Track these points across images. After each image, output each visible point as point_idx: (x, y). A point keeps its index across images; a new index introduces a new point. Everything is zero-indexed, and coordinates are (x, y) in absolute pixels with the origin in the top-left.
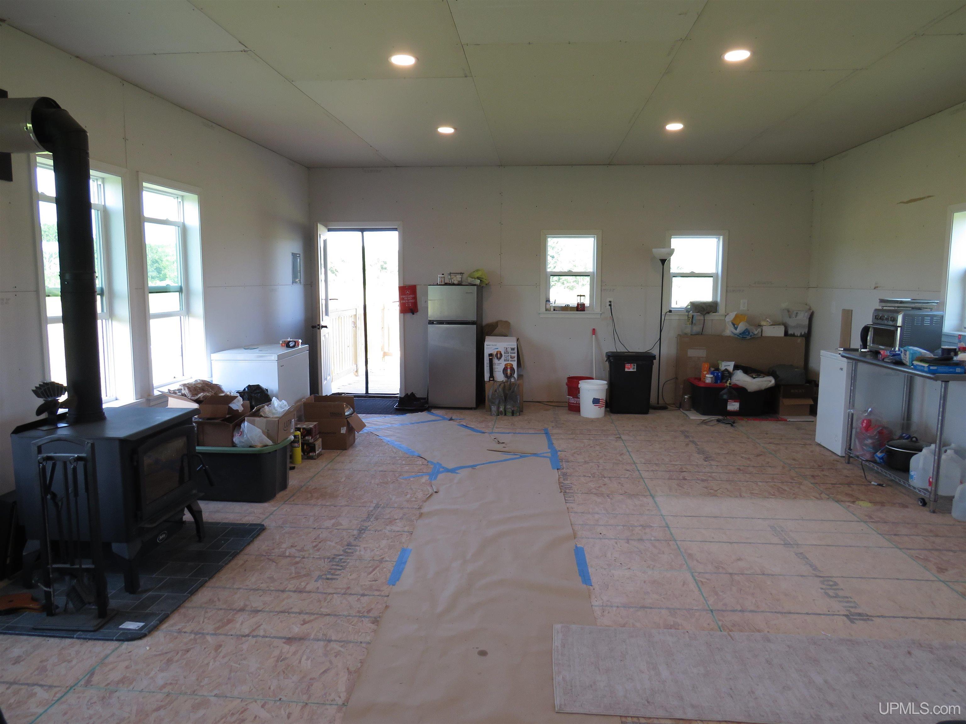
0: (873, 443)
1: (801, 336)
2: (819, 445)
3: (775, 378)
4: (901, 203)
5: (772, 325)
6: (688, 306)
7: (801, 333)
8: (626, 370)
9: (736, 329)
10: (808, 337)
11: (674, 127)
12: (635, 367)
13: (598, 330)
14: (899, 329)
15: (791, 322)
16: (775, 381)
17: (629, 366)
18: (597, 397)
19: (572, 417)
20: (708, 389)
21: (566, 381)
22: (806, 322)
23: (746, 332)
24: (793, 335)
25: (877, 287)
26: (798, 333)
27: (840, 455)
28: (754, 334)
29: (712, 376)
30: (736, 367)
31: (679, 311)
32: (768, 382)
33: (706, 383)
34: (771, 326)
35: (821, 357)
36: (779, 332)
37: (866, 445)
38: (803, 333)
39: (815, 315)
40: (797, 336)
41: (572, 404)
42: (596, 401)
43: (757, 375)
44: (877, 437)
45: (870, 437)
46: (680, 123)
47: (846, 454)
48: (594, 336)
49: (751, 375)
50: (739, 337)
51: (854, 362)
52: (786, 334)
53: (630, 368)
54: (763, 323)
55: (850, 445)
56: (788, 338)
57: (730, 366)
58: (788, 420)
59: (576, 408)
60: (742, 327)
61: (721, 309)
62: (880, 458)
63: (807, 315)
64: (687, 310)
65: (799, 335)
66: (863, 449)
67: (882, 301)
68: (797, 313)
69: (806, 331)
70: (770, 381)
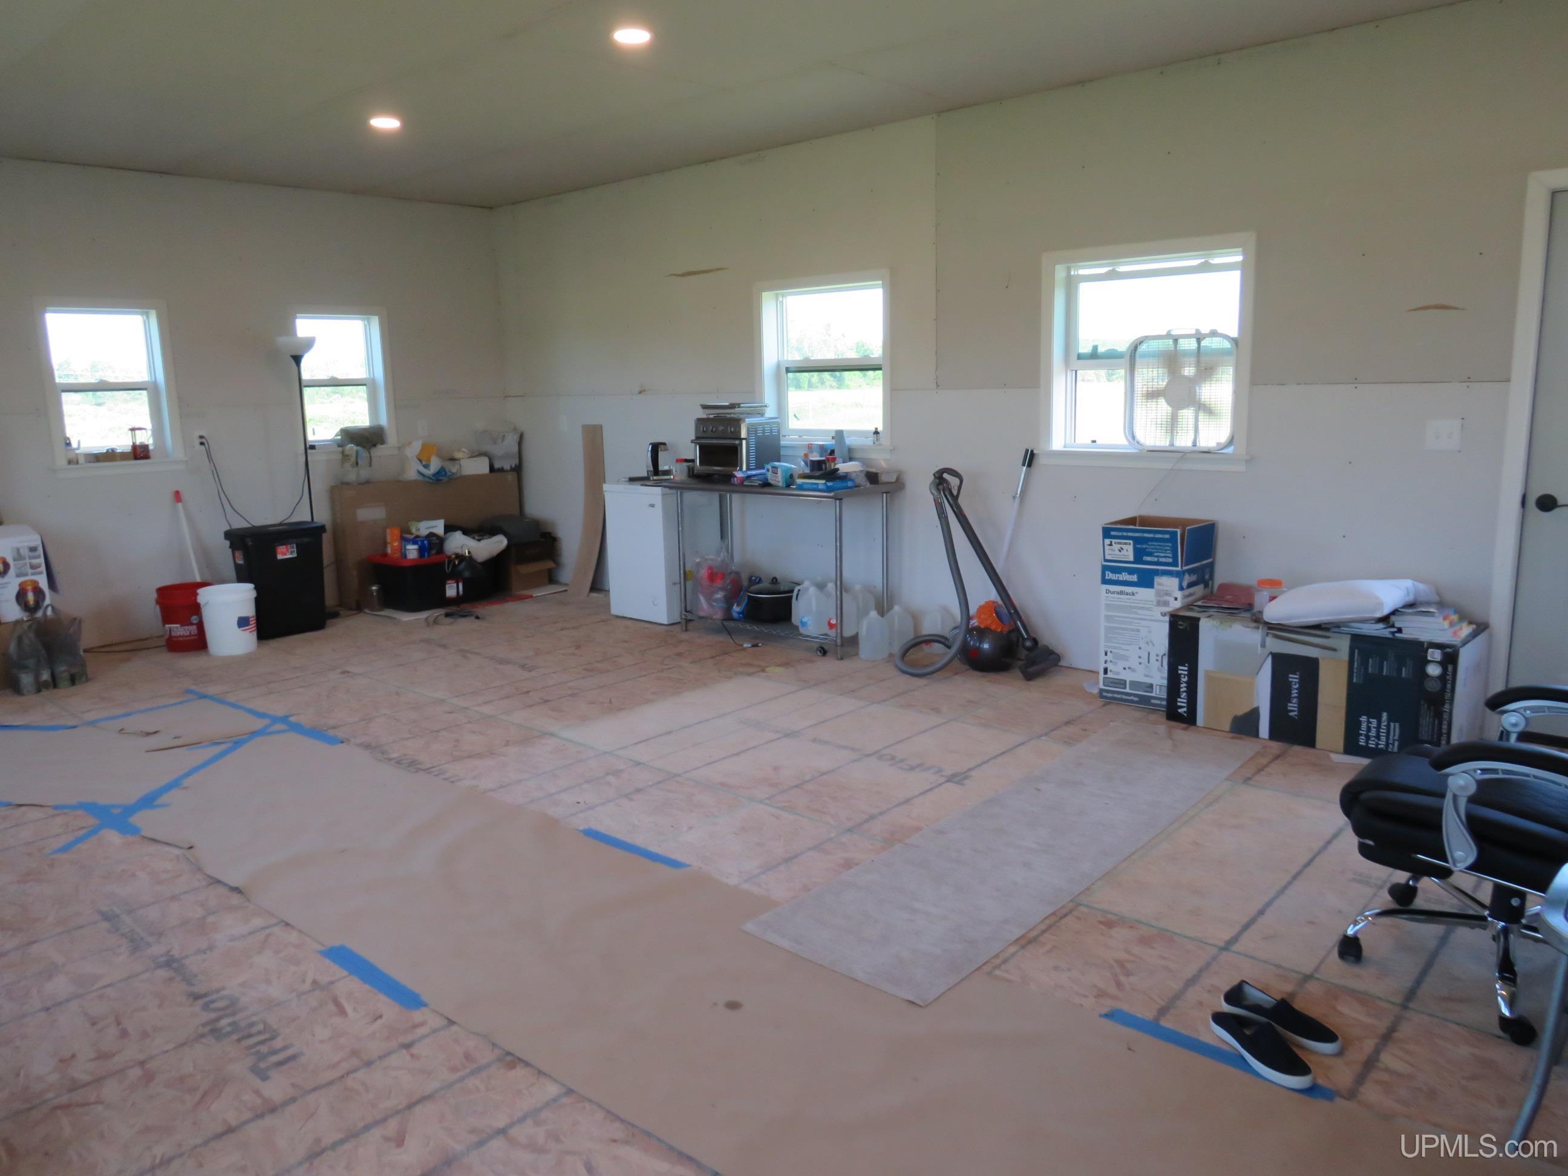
0: (725, 597)
1: (512, 470)
2: (618, 617)
3: (506, 534)
4: (672, 275)
5: (470, 457)
6: (336, 435)
7: (511, 466)
8: (280, 557)
9: (426, 466)
10: (518, 469)
11: (385, 123)
12: (295, 549)
13: (185, 495)
14: (744, 442)
15: (497, 450)
16: (508, 540)
17: (284, 550)
18: (244, 614)
19: (189, 662)
20: (416, 569)
21: (155, 596)
22: (516, 449)
23: (441, 472)
24: (502, 470)
25: (644, 391)
26: (507, 467)
27: (666, 623)
28: (453, 474)
29: (416, 547)
30: (449, 529)
31: (325, 446)
32: (497, 544)
33: (410, 560)
34: (471, 459)
35: (605, 493)
36: (481, 467)
37: (716, 600)
38: (513, 466)
39: (526, 437)
40: (507, 471)
41: (181, 639)
42: (243, 622)
43: (481, 536)
44: (729, 587)
45: (722, 589)
46: (398, 120)
47: (681, 618)
48: (180, 504)
49: (473, 536)
50: (431, 481)
51: (679, 493)
52: (492, 469)
53: (286, 553)
54: (457, 455)
55: (686, 606)
56: (494, 475)
57: (438, 527)
58: (534, 595)
59: (199, 643)
60: (435, 465)
61: (392, 438)
62: (739, 613)
63: (516, 437)
64: (341, 444)
65: (509, 469)
66: (711, 605)
67: (705, 407)
68: (504, 436)
69: (517, 462)
70: (501, 542)
